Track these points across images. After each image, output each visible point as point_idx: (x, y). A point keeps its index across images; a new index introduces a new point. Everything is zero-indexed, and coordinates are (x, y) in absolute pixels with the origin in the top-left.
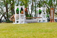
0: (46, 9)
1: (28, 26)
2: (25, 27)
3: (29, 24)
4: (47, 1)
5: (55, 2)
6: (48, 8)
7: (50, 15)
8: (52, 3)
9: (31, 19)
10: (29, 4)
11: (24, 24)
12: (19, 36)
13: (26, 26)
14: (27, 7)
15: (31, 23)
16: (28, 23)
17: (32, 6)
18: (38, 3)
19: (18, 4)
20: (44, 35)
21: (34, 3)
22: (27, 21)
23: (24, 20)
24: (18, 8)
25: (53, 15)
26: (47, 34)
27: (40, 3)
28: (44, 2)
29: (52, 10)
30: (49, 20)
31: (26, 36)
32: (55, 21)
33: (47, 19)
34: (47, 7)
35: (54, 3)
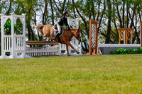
0: (77, 23)
1: (32, 63)
2: (26, 66)
3: (35, 59)
4: (81, 2)
5: (101, 7)
6: (84, 20)
7: (89, 37)
8: (93, 9)
9: (41, 46)
10: (37, 10)
11: (23, 60)
12: (10, 89)
13: (28, 64)
14: (33, 18)
15: (42, 56)
16: (34, 56)
17: (44, 15)
18: (59, 7)
19: (9, 10)
20: (71, 86)
21: (49, 7)
22: (31, 52)
23: (23, 48)
24: (9, 19)
25: (96, 38)
26: (79, 84)
27: (63, 8)
28: (75, 5)
29: (93, 25)
30: (85, 50)
31: (28, 88)
32: (100, 53)
33: (80, 46)
34: (82, 17)
35: (97, 7)
